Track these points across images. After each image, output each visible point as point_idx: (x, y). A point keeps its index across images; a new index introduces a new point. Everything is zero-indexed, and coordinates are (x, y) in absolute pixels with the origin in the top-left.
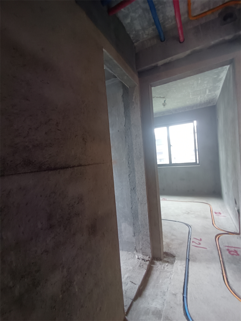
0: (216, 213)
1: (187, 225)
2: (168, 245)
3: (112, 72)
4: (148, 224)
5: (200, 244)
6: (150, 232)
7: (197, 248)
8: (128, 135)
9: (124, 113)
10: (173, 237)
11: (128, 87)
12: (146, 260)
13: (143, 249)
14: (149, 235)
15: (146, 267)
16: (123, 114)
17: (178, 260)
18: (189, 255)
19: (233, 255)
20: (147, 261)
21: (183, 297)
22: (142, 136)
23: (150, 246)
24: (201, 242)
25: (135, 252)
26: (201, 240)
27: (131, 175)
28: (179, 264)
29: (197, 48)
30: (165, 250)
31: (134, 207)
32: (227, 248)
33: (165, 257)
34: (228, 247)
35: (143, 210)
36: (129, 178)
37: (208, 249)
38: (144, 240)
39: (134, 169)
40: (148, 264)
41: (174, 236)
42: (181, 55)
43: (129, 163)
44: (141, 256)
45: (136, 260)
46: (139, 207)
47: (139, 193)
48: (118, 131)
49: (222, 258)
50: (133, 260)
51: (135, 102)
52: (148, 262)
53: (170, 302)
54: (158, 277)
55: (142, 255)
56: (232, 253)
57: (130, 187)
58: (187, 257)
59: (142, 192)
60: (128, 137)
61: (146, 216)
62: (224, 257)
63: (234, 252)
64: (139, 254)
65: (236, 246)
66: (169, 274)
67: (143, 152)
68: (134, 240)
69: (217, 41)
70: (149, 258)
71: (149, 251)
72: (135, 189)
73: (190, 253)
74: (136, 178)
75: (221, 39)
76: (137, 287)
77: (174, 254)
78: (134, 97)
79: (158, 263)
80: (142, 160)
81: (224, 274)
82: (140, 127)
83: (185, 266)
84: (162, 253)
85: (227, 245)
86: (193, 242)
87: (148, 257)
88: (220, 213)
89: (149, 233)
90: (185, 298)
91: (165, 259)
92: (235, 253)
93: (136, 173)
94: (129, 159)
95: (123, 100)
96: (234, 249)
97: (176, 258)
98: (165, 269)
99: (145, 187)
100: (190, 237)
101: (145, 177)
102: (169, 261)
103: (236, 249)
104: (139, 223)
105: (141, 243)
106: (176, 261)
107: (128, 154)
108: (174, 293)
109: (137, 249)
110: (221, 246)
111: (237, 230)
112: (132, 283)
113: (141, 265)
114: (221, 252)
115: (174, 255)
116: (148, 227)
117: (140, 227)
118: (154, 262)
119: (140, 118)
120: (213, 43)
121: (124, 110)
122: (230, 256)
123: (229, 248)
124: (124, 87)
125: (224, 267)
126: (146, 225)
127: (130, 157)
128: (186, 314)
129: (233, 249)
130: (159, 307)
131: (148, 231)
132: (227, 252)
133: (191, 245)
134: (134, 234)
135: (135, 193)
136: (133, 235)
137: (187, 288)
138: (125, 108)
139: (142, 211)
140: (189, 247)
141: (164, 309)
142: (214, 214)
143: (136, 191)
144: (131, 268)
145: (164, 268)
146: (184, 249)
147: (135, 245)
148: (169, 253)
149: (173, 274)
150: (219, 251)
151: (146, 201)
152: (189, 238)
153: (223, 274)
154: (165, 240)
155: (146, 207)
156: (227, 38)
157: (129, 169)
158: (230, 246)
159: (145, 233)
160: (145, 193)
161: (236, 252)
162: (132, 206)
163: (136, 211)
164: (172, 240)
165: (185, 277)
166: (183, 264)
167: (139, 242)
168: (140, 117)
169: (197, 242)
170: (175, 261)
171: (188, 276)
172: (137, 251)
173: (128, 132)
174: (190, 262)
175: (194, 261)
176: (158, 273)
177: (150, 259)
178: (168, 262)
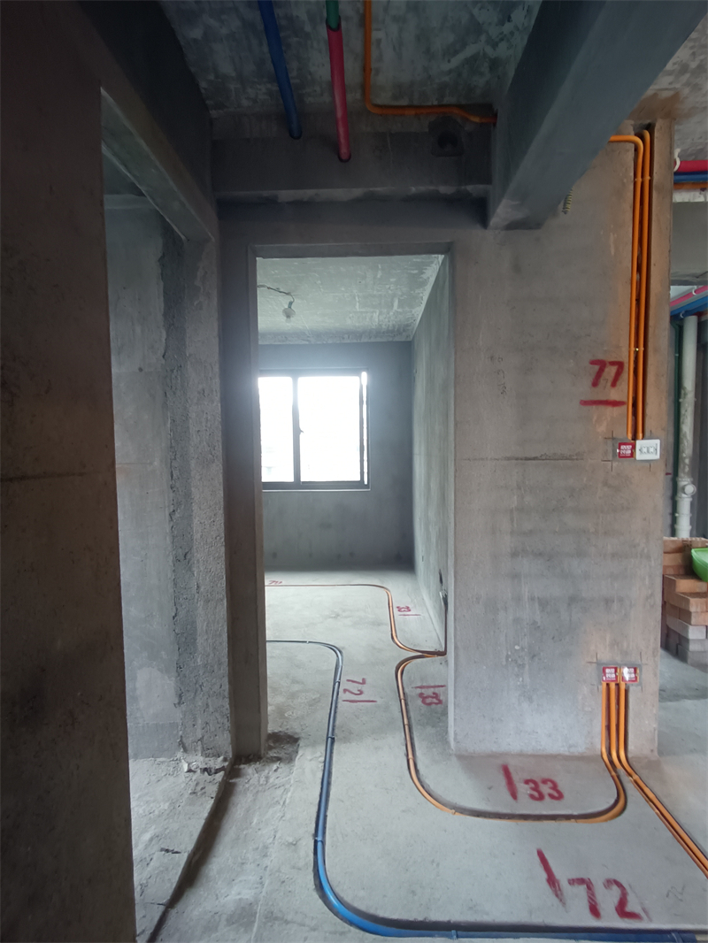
0: (399, 609)
1: (332, 647)
2: (281, 711)
3: (129, 174)
4: (225, 660)
5: (361, 693)
6: (230, 683)
7: (355, 704)
8: (174, 388)
9: (165, 315)
10: (296, 688)
11: (183, 237)
12: (213, 771)
13: (205, 738)
14: (226, 694)
15: (213, 790)
16: (160, 317)
17: (307, 746)
18: (334, 726)
19: (430, 704)
20: (217, 771)
21: (316, 842)
22: (219, 394)
23: (228, 724)
24: (364, 688)
25: (180, 754)
26: (364, 682)
27: (177, 515)
28: (309, 758)
29: (379, 189)
30: (272, 727)
31: (182, 614)
32: (419, 691)
33: (270, 748)
34: (421, 687)
35: (212, 620)
37: (380, 701)
38: (211, 709)
39: (188, 495)
40: (220, 780)
41: (298, 682)
42: (341, 194)
43: (172, 476)
44: (199, 761)
45: (182, 777)
46: (200, 611)
47: (202, 569)
48: (141, 370)
49: (409, 718)
50: (171, 779)
51: (202, 290)
52: (222, 773)
53: (279, 871)
54: (248, 811)
55: (202, 759)
56: (428, 701)
57: (174, 552)
58: (330, 735)
59: (210, 566)
60: (175, 393)
61: (220, 635)
62: (412, 714)
63: (433, 697)
64: (191, 758)
65: (437, 684)
66: (279, 792)
67: (220, 444)
68: (177, 715)
69: (422, 188)
70: (225, 760)
71: (224, 741)
72: (188, 557)
73: (337, 723)
74: (196, 521)
75: (432, 188)
76: (182, 859)
77: (296, 733)
78: (200, 273)
79: (249, 770)
80: (217, 470)
81: (410, 756)
82: (217, 369)
83: (323, 759)
84: (263, 737)
85: (419, 685)
86: (345, 691)
87: (222, 758)
88: (408, 609)
89: (226, 687)
90: (319, 844)
91: (272, 754)
92: (435, 700)
93: (195, 507)
94: (175, 464)
95: (162, 274)
96: (432, 690)
97: (301, 743)
98: (271, 780)
99: (223, 549)
100: (338, 680)
101: (223, 521)
102: (282, 755)
103: (437, 690)
104: (199, 660)
105: (199, 721)
106: (300, 752)
107: (171, 447)
108: (291, 840)
109: (188, 742)
110: (406, 690)
111: (440, 644)
112: (167, 851)
113: (199, 788)
114: (406, 704)
115: (296, 736)
116: (225, 669)
117: (201, 672)
118: (240, 769)
119: (215, 341)
120: (413, 190)
121: (162, 305)
122: (424, 708)
123: (423, 691)
124: (167, 231)
125: (412, 739)
126: (220, 664)
127: (178, 456)
128: (319, 887)
129: (429, 692)
130: (247, 895)
131: (226, 680)
132: (419, 701)
133: (340, 700)
134: (180, 696)
135: (190, 569)
136: (177, 701)
137: (325, 817)
138: (166, 302)
139: (208, 624)
140: (336, 707)
141: (264, 894)
142: (396, 610)
143: (191, 562)
144: (166, 806)
145: (267, 778)
146: (322, 714)
147: (181, 733)
148: (281, 734)
149: (292, 789)
150: (403, 701)
151: (224, 593)
152: (336, 683)
153: (407, 755)
154: (274, 700)
155: (222, 610)
156: (445, 189)
157: (172, 495)
158: (425, 684)
159: (216, 688)
160: (219, 568)
161: (436, 696)
162: (177, 609)
163: (189, 627)
164: (293, 696)
165: (322, 789)
166: (318, 754)
167: (195, 719)
168: (217, 339)
169: (354, 688)
170: (297, 752)
171: (329, 784)
172: (185, 750)
173: (173, 376)
174: (335, 747)
175: (346, 740)
176: (250, 796)
177: (226, 764)
178: (279, 759)
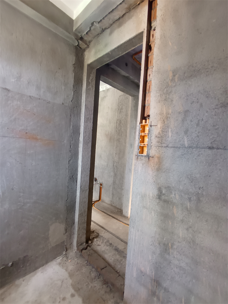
8: (74, 114)
13: (78, 240)
14: (86, 221)
22: (92, 120)
25: (65, 252)
27: (71, 161)
31: (70, 198)
35: (84, 197)
36: (69, 164)
38: (81, 229)
43: (70, 147)
47: (82, 180)
51: (91, 84)
57: (69, 176)
59: (85, 178)
60: (74, 116)
61: (86, 202)
68: (65, 237)
71: (84, 238)
72: (73, 177)
78: (91, 78)
82: (93, 112)
94: (72, 142)
95: (74, 70)
99: (89, 172)
109: (68, 246)
116: (86, 213)
127: (73, 139)
131: (86, 217)
134: (66, 230)
136: (65, 232)
138: (74, 81)
139: (83, 199)
145: (97, 243)
147: (65, 244)
155: (87, 193)
157: (70, 154)
159: (83, 221)
160: (88, 179)
162: (68, 197)
172: (67, 250)
173: (74, 110)
178: (94, 238)
